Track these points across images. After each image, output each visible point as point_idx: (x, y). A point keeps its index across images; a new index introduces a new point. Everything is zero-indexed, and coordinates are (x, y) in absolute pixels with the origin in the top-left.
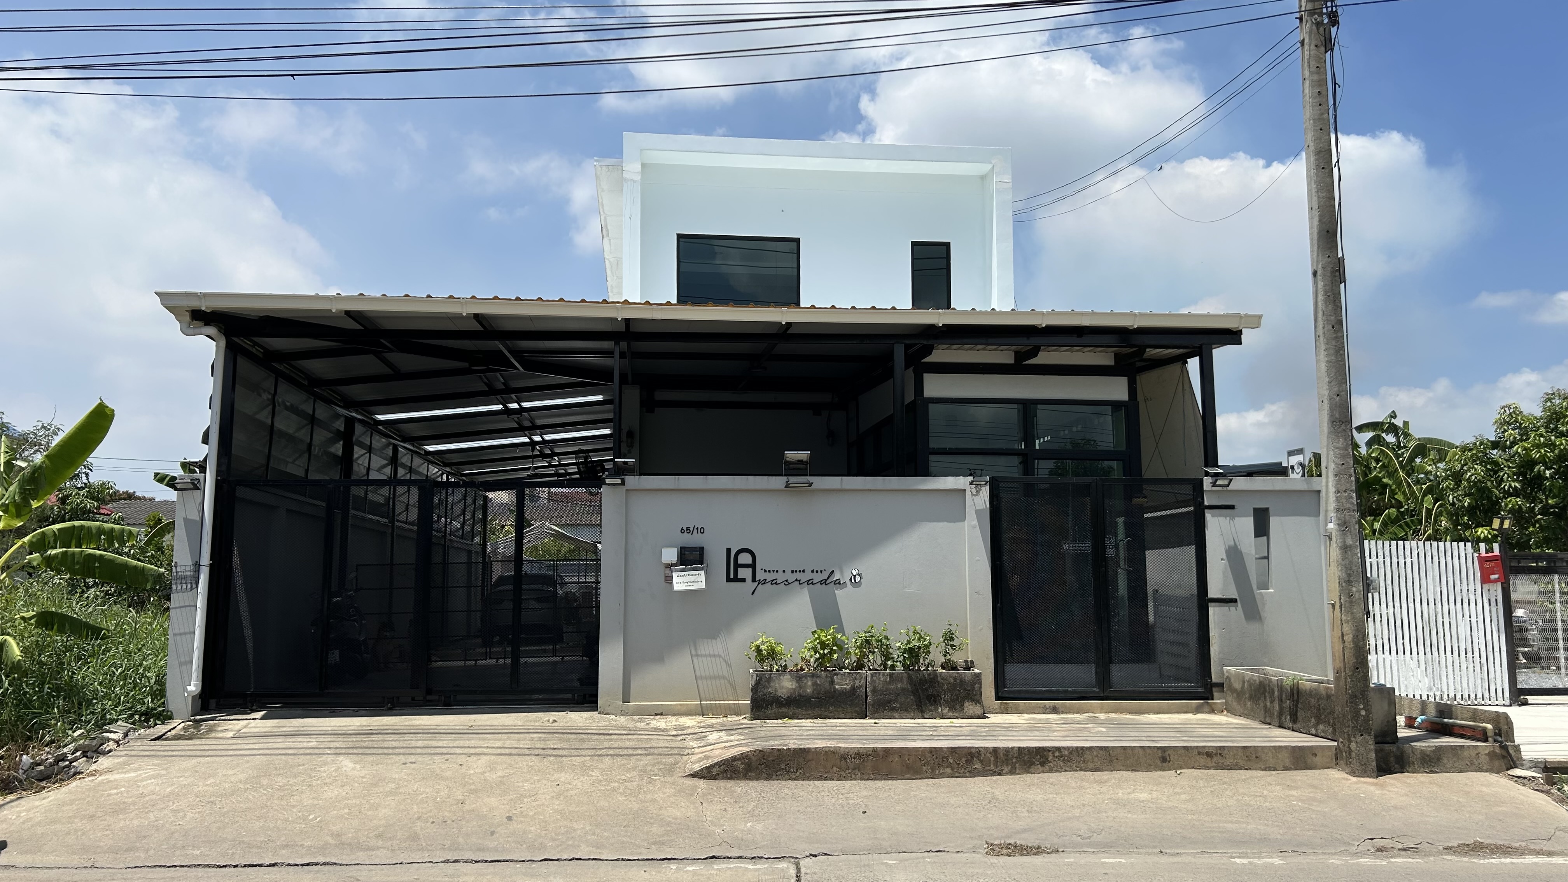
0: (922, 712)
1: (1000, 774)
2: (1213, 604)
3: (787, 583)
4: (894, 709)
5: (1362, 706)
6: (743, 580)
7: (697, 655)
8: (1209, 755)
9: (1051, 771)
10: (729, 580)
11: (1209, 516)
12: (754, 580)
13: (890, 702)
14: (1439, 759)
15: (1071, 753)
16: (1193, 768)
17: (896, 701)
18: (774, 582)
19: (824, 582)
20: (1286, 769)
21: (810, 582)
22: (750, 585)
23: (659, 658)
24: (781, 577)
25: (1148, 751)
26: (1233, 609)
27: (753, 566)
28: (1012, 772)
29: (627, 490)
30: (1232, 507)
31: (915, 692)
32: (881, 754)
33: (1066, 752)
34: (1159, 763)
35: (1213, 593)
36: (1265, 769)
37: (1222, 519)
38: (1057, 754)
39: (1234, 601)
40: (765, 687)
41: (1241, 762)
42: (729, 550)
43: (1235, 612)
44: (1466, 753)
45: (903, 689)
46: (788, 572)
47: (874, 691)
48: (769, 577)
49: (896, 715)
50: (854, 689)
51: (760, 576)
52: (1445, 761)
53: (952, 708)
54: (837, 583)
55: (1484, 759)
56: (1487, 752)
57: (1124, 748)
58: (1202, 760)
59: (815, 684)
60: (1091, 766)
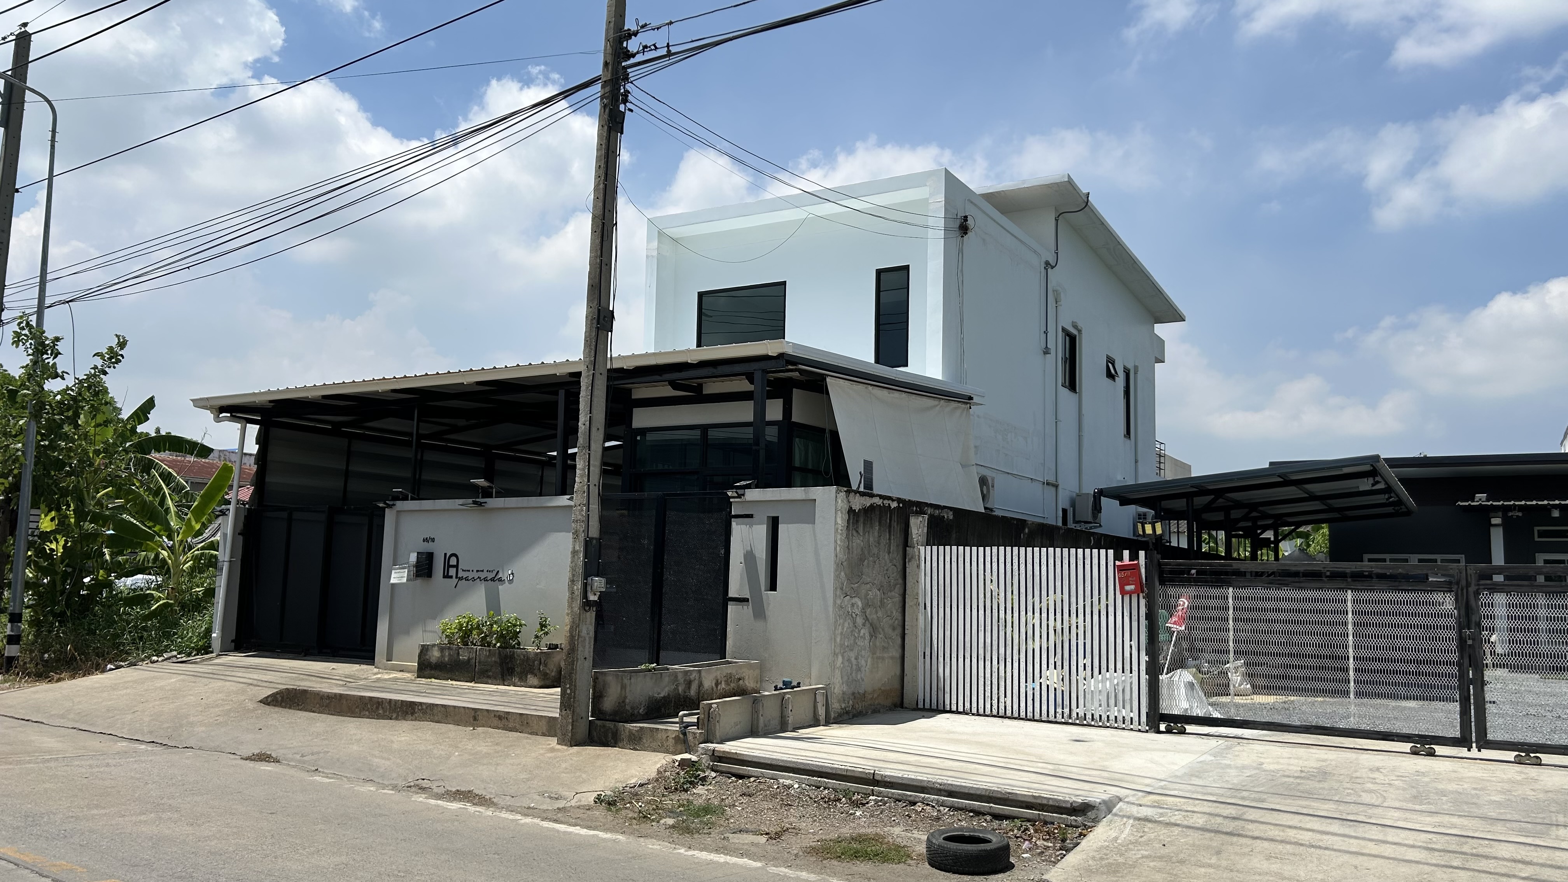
0: (504, 680)
1: (391, 719)
2: (731, 603)
3: (474, 579)
4: (489, 677)
6: (451, 577)
8: (500, 718)
9: (416, 720)
10: (444, 577)
11: (734, 524)
12: (457, 577)
13: (487, 671)
14: (640, 738)
15: (427, 708)
16: (490, 727)
17: (490, 670)
18: (467, 579)
19: (493, 580)
20: (544, 735)
21: (485, 579)
22: (455, 580)
23: (407, 632)
24: (471, 575)
25: (467, 711)
26: (745, 607)
27: (457, 566)
28: (397, 719)
29: (398, 511)
30: (750, 516)
31: (501, 665)
33: (424, 707)
34: (471, 720)
35: (732, 594)
36: (531, 734)
37: (743, 527)
38: (420, 708)
39: (746, 600)
40: (425, 655)
41: (518, 726)
42: (445, 554)
43: (746, 611)
44: (659, 735)
45: (495, 662)
46: (475, 571)
47: (479, 662)
48: (465, 575)
49: (490, 681)
50: (469, 660)
51: (460, 574)
52: (645, 741)
53: (521, 679)
54: (500, 580)
57: (455, 707)
58: (496, 722)
59: (449, 654)
60: (436, 718)
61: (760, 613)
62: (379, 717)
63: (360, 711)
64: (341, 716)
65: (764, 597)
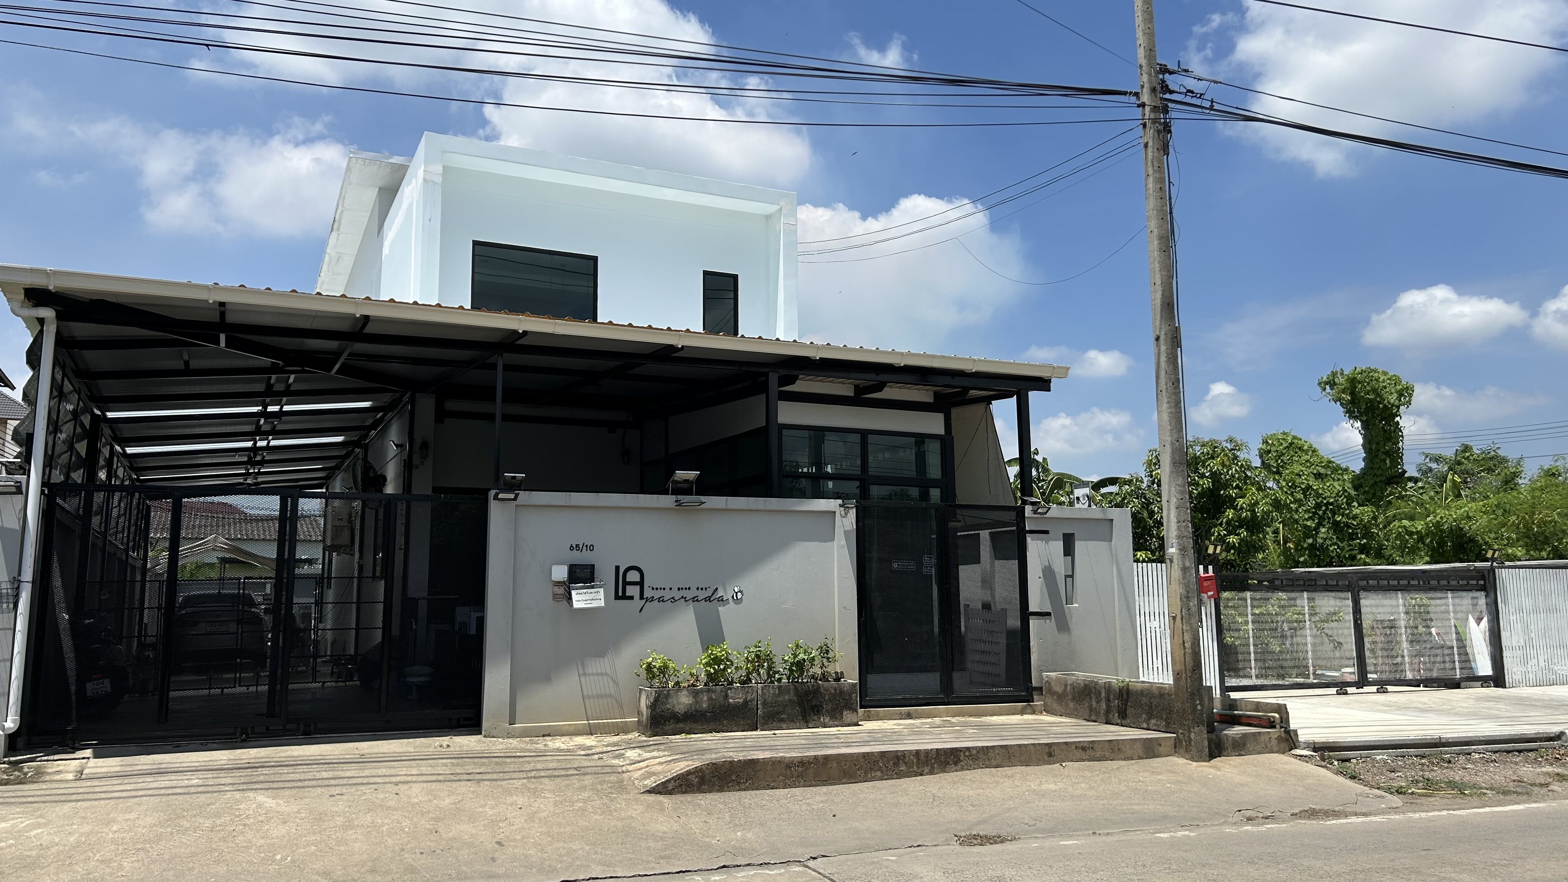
0: (807, 722)
1: (921, 775)
2: (1033, 617)
3: (673, 600)
4: (782, 720)
5: (1198, 702)
6: (632, 598)
7: (585, 674)
8: (1084, 749)
9: (962, 769)
10: (617, 597)
11: (1029, 539)
12: (642, 597)
13: (778, 713)
14: (1244, 744)
15: (978, 752)
16: (1072, 761)
17: (783, 712)
18: (661, 600)
19: (708, 599)
20: (1140, 758)
21: (695, 599)
22: (637, 603)
23: (546, 678)
24: (667, 595)
25: (1038, 747)
26: (1048, 621)
27: (641, 584)
28: (931, 773)
29: (516, 505)
30: (1046, 532)
31: (800, 703)
32: (821, 761)
33: (974, 752)
34: (1046, 757)
35: (1033, 608)
36: (1124, 760)
37: (1039, 542)
38: (967, 754)
39: (1048, 614)
40: (663, 703)
41: (1107, 754)
42: (617, 568)
43: (1050, 624)
44: (1262, 738)
45: (790, 701)
46: (675, 589)
47: (765, 703)
48: (657, 594)
49: (784, 726)
50: (746, 702)
51: (648, 593)
52: (1249, 746)
53: (833, 717)
54: (721, 600)
55: (1274, 742)
56: (1276, 737)
57: (1020, 746)
58: (1079, 754)
59: (710, 699)
60: (994, 763)
61: (1063, 626)
62: (900, 775)
63: (866, 773)
64: (831, 784)
65: (1066, 611)
